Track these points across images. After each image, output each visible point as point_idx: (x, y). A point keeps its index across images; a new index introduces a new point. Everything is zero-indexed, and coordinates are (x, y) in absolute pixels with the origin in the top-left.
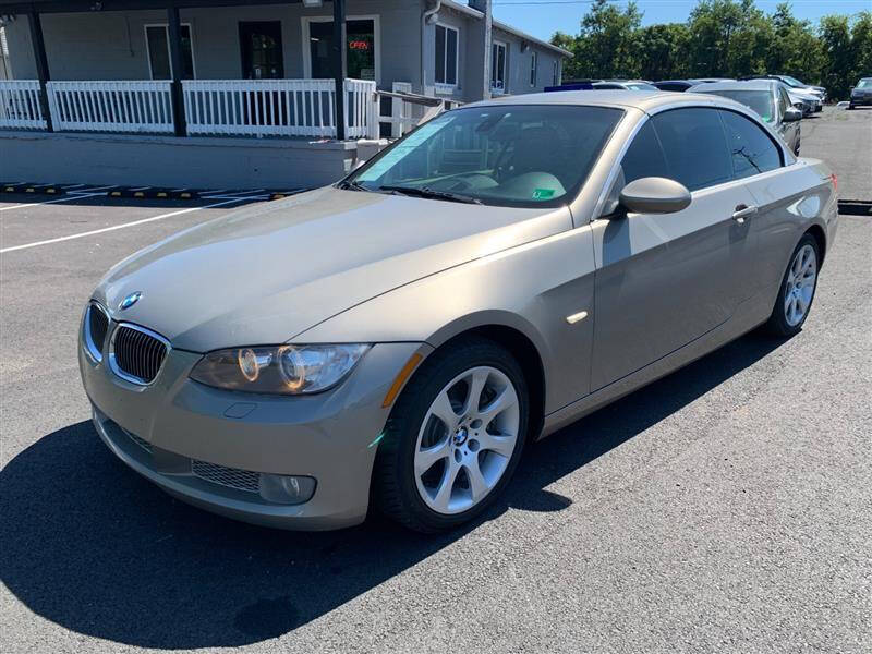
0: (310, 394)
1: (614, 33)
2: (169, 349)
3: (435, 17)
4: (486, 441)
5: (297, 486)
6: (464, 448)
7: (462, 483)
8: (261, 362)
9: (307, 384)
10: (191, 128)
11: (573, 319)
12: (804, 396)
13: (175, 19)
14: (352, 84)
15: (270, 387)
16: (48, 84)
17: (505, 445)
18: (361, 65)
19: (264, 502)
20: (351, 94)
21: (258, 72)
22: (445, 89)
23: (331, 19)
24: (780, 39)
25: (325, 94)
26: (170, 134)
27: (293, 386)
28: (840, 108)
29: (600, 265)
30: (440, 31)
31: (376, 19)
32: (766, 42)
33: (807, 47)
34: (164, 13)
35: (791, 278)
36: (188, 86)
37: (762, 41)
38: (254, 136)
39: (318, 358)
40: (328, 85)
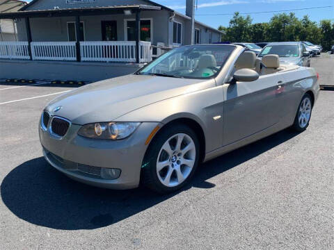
0: (119, 139)
1: (242, 26)
2: (70, 124)
3: (173, 19)
4: (183, 161)
5: (114, 173)
6: (175, 163)
7: (174, 176)
8: (103, 128)
9: (118, 136)
10: (82, 59)
11: (215, 118)
12: (305, 152)
13: (78, 20)
14: (142, 43)
15: (106, 137)
16: (31, 43)
17: (191, 163)
18: (146, 36)
19: (102, 179)
20: (142, 47)
21: (108, 39)
22: (177, 45)
23: (135, 20)
24: (305, 28)
25: (132, 47)
26: (75, 61)
27: (114, 137)
28: (328, 54)
29: (226, 99)
30: (175, 24)
31: (151, 19)
32: (299, 30)
33: (315, 32)
34: (74, 18)
35: (301, 110)
36: (82, 44)
37: (298, 29)
38: (106, 62)
39: (122, 127)
40: (133, 43)
